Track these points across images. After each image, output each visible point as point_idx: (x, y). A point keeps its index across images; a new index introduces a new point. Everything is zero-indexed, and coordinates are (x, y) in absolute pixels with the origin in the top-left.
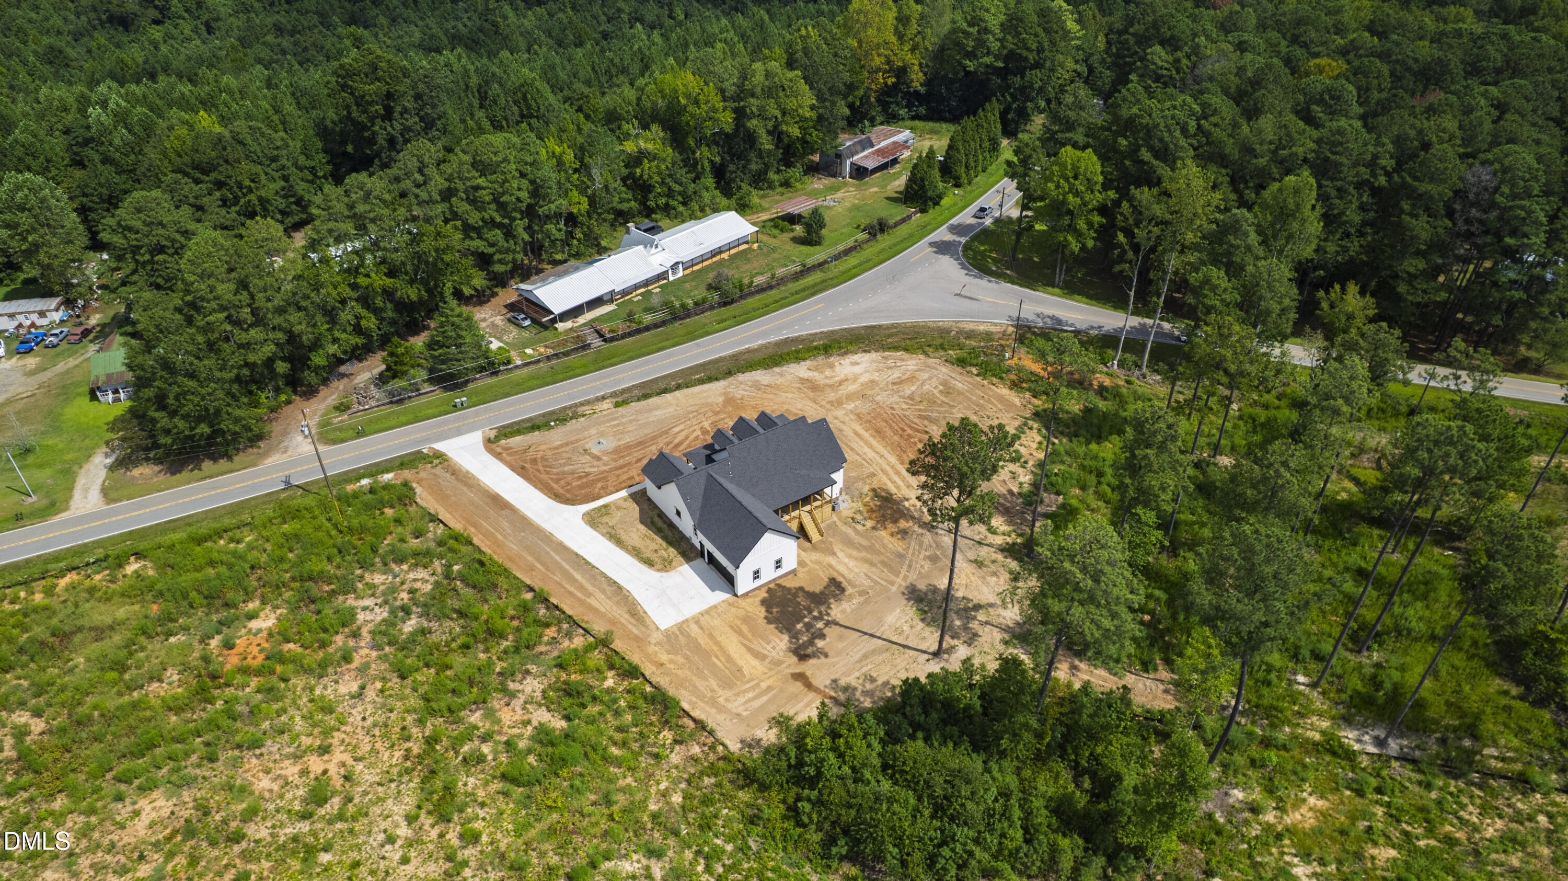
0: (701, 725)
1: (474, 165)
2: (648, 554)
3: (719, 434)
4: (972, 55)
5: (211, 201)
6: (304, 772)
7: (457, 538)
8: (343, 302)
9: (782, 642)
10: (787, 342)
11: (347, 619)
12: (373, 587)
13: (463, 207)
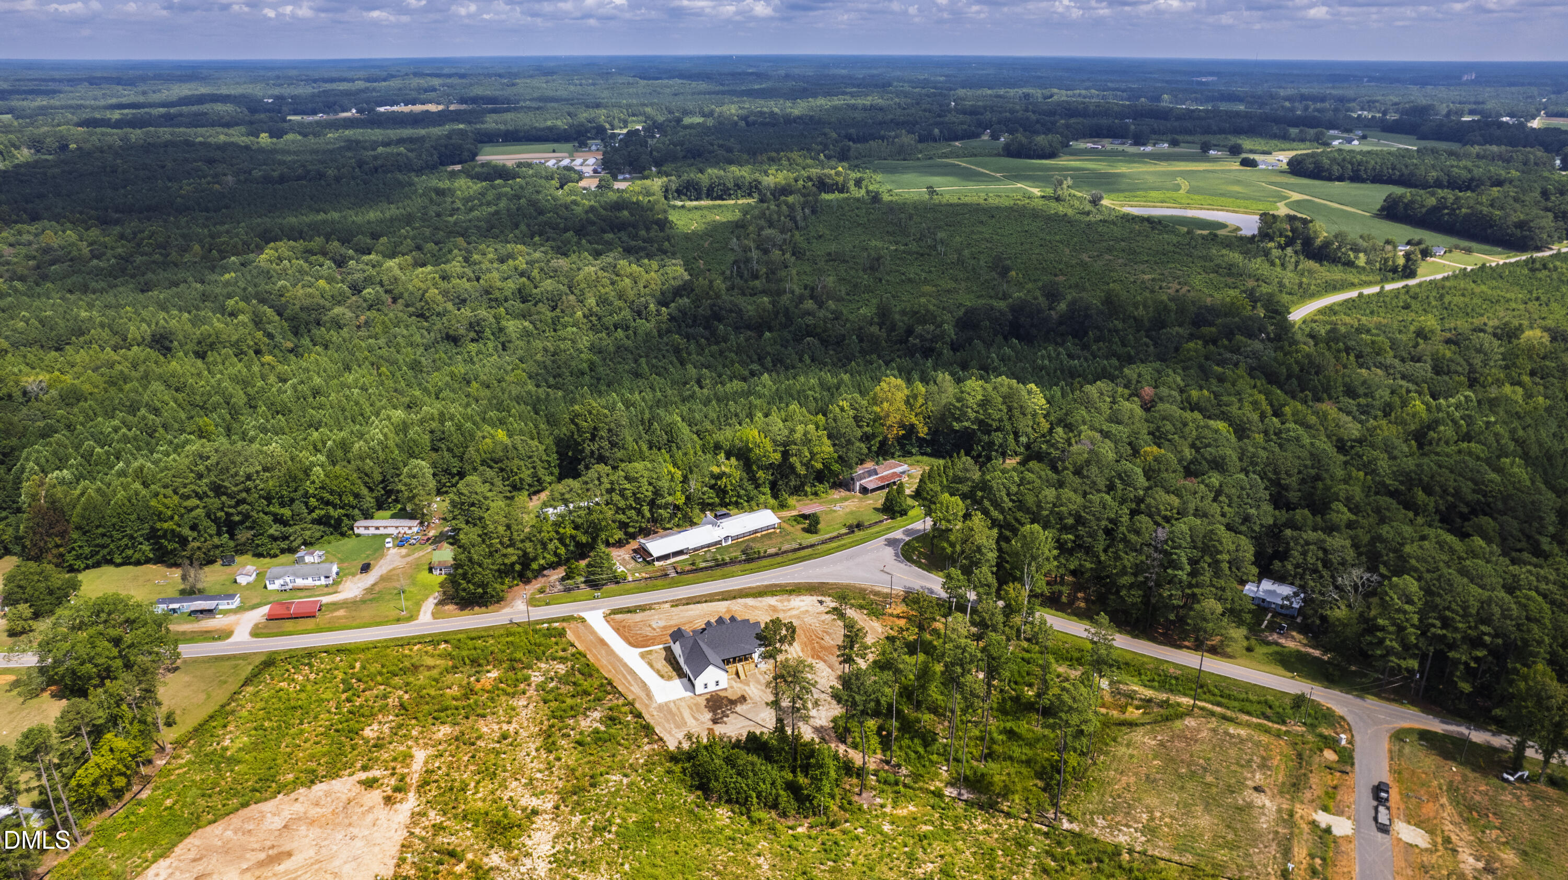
0: (661, 739)
1: (626, 478)
2: (663, 673)
3: (708, 624)
4: (958, 420)
5: (498, 482)
6: (500, 729)
7: (580, 653)
8: (551, 540)
9: (708, 716)
10: (771, 585)
11: (526, 679)
12: (540, 668)
13: (616, 497)
